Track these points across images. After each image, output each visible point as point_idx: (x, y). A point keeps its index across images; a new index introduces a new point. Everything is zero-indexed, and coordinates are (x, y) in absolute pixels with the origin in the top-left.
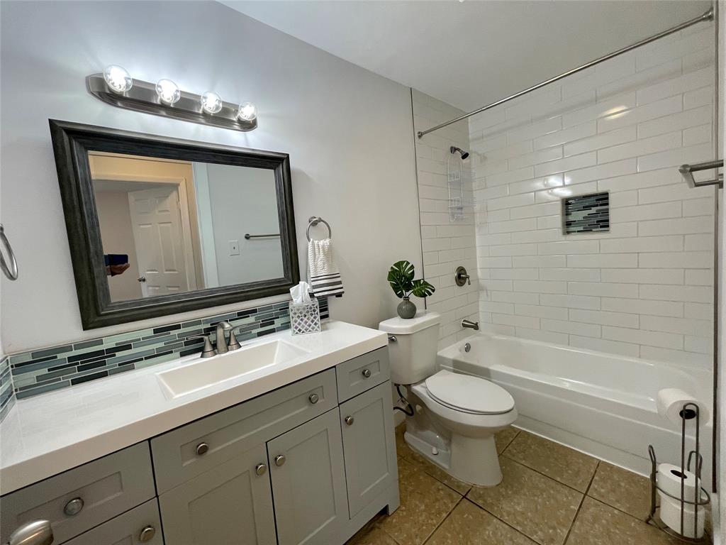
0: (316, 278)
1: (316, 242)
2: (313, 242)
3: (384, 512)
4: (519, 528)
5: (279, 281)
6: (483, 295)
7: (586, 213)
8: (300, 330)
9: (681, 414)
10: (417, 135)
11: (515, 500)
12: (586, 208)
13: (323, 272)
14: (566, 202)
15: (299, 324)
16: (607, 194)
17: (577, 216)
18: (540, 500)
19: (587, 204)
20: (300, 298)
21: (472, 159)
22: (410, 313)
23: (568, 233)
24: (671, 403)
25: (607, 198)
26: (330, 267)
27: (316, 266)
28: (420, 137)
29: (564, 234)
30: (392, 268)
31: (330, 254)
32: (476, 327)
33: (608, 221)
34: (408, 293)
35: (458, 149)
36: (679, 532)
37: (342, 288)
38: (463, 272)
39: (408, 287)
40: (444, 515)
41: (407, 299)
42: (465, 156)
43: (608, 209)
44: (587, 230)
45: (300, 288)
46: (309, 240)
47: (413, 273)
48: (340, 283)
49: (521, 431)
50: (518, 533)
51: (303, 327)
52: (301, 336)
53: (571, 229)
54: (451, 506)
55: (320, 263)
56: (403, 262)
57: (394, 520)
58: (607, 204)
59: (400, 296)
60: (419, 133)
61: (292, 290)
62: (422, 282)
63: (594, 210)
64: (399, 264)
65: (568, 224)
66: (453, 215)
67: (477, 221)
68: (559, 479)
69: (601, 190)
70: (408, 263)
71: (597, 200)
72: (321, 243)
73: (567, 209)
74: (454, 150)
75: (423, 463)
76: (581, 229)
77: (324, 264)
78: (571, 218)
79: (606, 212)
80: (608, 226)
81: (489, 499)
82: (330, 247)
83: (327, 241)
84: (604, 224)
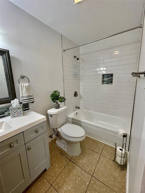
0: (23, 97)
1: (22, 84)
2: (21, 84)
3: (45, 170)
4: (83, 168)
5: (6, 98)
6: (81, 99)
7: (107, 79)
8: (14, 116)
9: (123, 136)
10: (63, 50)
11: (83, 159)
12: (108, 77)
13: (25, 95)
14: (103, 75)
15: (14, 114)
16: (113, 74)
17: (106, 79)
18: (90, 158)
19: (108, 76)
20: (15, 104)
21: (80, 60)
22: (58, 107)
23: (103, 84)
24: (121, 134)
25: (113, 75)
26: (28, 93)
27: (22, 93)
28: (64, 51)
29: (102, 84)
30: (53, 93)
31: (28, 88)
32: (79, 108)
33: (112, 81)
34: (57, 101)
35: (76, 57)
36: (120, 164)
37: (34, 100)
38: (76, 93)
39: (57, 99)
40: (63, 168)
41: (57, 102)
42: (78, 59)
43: (112, 78)
44: (107, 83)
45: (15, 101)
46: (20, 83)
47: (59, 94)
48: (33, 98)
49: (88, 137)
50: (83, 170)
51: (15, 115)
52: (15, 118)
53: (104, 83)
54: (66, 164)
55: (24, 92)
56: (56, 91)
57: (48, 172)
58: (112, 77)
59: (54, 102)
60: (64, 50)
61: (12, 102)
62: (62, 97)
63: (109, 78)
64: (55, 92)
65: (103, 81)
66: (74, 76)
67: (81, 78)
68: (95, 151)
69: (112, 73)
70: (58, 91)
71: (110, 76)
72: (25, 85)
73: (103, 77)
74: (75, 57)
75: (60, 150)
76: (106, 83)
77: (26, 92)
78: (104, 80)
79: (112, 79)
80: (112, 83)
81: (77, 160)
82: (29, 86)
83: (28, 84)
84: (111, 82)
